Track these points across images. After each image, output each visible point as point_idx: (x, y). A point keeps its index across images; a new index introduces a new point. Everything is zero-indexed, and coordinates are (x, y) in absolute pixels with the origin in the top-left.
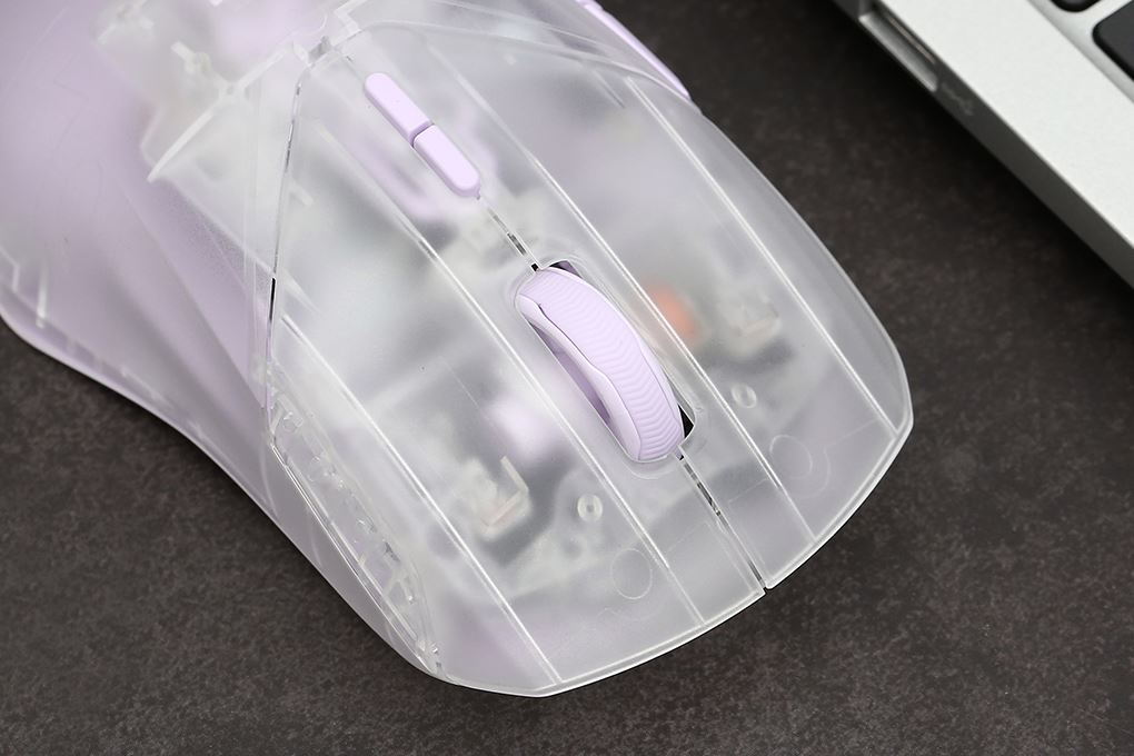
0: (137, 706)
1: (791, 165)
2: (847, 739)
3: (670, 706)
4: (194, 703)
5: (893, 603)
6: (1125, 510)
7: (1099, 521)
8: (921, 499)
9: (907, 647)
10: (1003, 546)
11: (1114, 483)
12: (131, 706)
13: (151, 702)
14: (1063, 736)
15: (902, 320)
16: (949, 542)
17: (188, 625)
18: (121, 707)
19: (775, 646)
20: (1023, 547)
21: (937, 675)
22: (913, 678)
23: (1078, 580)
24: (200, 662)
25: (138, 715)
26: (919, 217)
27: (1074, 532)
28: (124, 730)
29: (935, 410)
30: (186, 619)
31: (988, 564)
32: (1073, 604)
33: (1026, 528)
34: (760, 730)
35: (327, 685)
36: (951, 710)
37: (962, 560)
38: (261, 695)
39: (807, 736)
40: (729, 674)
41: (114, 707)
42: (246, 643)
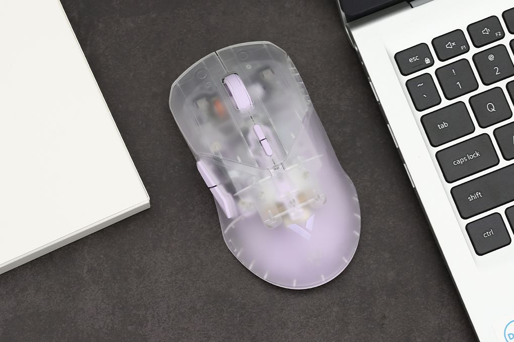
1: (380, 186)
2: (345, 336)
3: (311, 316)
4: (212, 284)
5: (366, 305)
6: (422, 298)
7: (416, 299)
8: (380, 281)
9: (365, 317)
10: (393, 299)
11: (422, 290)
12: (199, 280)
13: (203, 281)
15: (391, 235)
16: (382, 294)
17: (216, 264)
18: (197, 280)
19: (338, 308)
20: (398, 300)
21: (369, 326)
22: (364, 325)
23: (406, 312)
24: (216, 275)
25: (200, 283)
26: (403, 209)
27: (410, 300)
28: (196, 287)
29: (390, 260)
30: (216, 263)
31: (389, 302)
32: (403, 318)
33: (400, 296)
34: (328, 328)
35: (241, 288)
36: (369, 336)
37: (384, 300)
38: (227, 287)
39: (337, 333)
40: (326, 312)
41: (195, 280)
42: (227, 273)
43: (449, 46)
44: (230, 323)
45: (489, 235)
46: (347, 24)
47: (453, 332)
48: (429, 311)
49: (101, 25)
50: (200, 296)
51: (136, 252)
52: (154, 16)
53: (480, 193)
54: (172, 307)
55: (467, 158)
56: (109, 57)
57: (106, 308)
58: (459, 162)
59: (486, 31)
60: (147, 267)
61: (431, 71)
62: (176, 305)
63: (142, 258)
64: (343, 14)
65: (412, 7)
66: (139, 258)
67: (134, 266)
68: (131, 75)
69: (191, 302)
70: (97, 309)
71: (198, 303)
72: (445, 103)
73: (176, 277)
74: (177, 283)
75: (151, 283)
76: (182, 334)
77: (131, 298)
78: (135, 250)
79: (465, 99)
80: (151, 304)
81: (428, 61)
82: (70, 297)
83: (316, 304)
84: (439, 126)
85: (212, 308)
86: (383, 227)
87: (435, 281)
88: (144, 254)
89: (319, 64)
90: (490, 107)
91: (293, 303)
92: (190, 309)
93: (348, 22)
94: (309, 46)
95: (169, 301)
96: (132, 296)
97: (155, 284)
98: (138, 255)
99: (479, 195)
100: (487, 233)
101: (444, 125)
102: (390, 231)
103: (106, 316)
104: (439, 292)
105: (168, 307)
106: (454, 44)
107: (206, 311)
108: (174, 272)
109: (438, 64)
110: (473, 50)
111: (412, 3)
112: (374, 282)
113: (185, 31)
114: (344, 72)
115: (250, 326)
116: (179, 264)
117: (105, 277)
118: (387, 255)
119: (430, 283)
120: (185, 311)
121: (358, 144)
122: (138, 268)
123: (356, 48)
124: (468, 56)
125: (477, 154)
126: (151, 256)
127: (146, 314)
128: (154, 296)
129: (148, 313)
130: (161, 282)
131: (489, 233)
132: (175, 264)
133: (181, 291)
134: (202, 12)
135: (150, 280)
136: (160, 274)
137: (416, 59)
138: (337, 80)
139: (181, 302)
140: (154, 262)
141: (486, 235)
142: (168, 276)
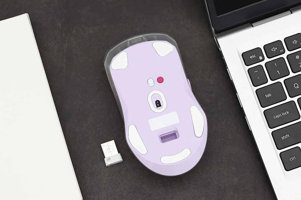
43: (273, 49)
46: (215, 35)
49: (74, 31)
50: (126, 189)
52: (104, 27)
53: (288, 135)
54: (109, 194)
55: (282, 114)
56: (78, 49)
58: (277, 117)
59: (295, 42)
60: (96, 171)
61: (263, 64)
62: (112, 193)
64: (213, 29)
65: (253, 27)
67: (89, 170)
68: (90, 60)
69: (120, 192)
71: (124, 192)
72: (270, 82)
73: (112, 177)
74: (112, 180)
75: (98, 180)
77: (86, 188)
78: (89, 161)
79: (282, 80)
80: (97, 192)
81: (261, 58)
83: (192, 195)
84: (266, 95)
85: (133, 195)
87: (261, 185)
88: (95, 163)
89: (198, 57)
90: (296, 85)
91: (179, 194)
92: (119, 196)
93: (216, 34)
94: (193, 47)
95: (107, 191)
96: (86, 187)
97: (100, 180)
98: (91, 164)
100: (292, 158)
101: (269, 95)
102: (236, 154)
104: (263, 191)
105: (107, 194)
106: (276, 49)
107: (129, 197)
108: (111, 174)
109: (267, 60)
110: (287, 53)
111: (253, 24)
112: (226, 184)
113: (122, 36)
114: (212, 62)
116: (114, 169)
118: (234, 169)
119: (258, 185)
121: (220, 104)
122: (91, 171)
123: (220, 49)
124: (284, 56)
125: (288, 113)
126: (98, 165)
127: (94, 198)
128: (99, 188)
129: (95, 197)
130: (104, 180)
131: (293, 158)
132: (112, 170)
133: (115, 186)
134: (132, 25)
135: (97, 178)
136: (103, 176)
137: (254, 56)
138: (208, 67)
139: (114, 192)
140: (100, 168)
141: (291, 159)
142: (108, 176)
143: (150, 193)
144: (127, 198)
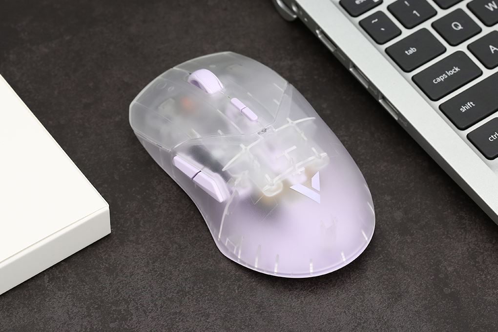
0: (183, 264)
1: (359, 138)
2: (365, 282)
4: (197, 264)
5: (379, 249)
6: (441, 229)
7: (434, 231)
8: (388, 223)
9: (382, 260)
10: (408, 236)
11: (438, 222)
12: (181, 264)
13: (186, 263)
14: (421, 284)
15: (386, 178)
16: (395, 234)
17: (197, 245)
18: (178, 264)
20: (414, 236)
21: (389, 267)
22: (383, 268)
23: (427, 246)
24: (199, 254)
25: (183, 266)
26: (392, 153)
27: (427, 233)
28: (179, 270)
29: (393, 201)
30: (196, 243)
31: (404, 240)
32: (426, 252)
33: (415, 232)
36: (392, 276)
37: (397, 239)
38: (215, 263)
39: (355, 281)
41: (176, 264)
42: (212, 250)
44: (228, 297)
45: (495, 137)
47: (486, 253)
48: (452, 240)
49: (11, 56)
50: (187, 278)
51: (101, 251)
52: (68, 38)
53: (471, 103)
55: (446, 74)
57: (79, 311)
58: (439, 80)
60: (118, 263)
61: (382, 8)
62: (161, 292)
63: (110, 256)
66: (106, 256)
69: (177, 285)
70: (69, 314)
71: (186, 285)
72: (406, 33)
73: (154, 266)
74: (156, 271)
75: (126, 277)
76: (176, 318)
77: (106, 295)
79: (426, 25)
80: (131, 296)
82: (34, 309)
84: (406, 52)
86: (374, 173)
87: (449, 211)
88: (112, 251)
90: (456, 26)
92: (178, 293)
95: (151, 290)
97: (131, 277)
98: (104, 253)
99: (471, 105)
100: (492, 136)
101: (412, 51)
102: (383, 175)
103: (82, 319)
104: (457, 220)
105: (152, 296)
107: (197, 291)
108: (150, 262)
112: (382, 226)
114: (288, 47)
115: (252, 295)
116: (154, 252)
117: (71, 282)
118: (388, 198)
119: (445, 213)
120: (173, 295)
122: (107, 265)
125: (457, 69)
126: (119, 252)
127: (128, 307)
128: (132, 289)
130: (138, 274)
131: (494, 137)
132: (150, 254)
133: (163, 278)
135: (124, 274)
137: (362, 0)
139: (166, 289)
140: (125, 256)
141: (492, 139)
142: (145, 266)
143: (236, 274)
144: (194, 292)
